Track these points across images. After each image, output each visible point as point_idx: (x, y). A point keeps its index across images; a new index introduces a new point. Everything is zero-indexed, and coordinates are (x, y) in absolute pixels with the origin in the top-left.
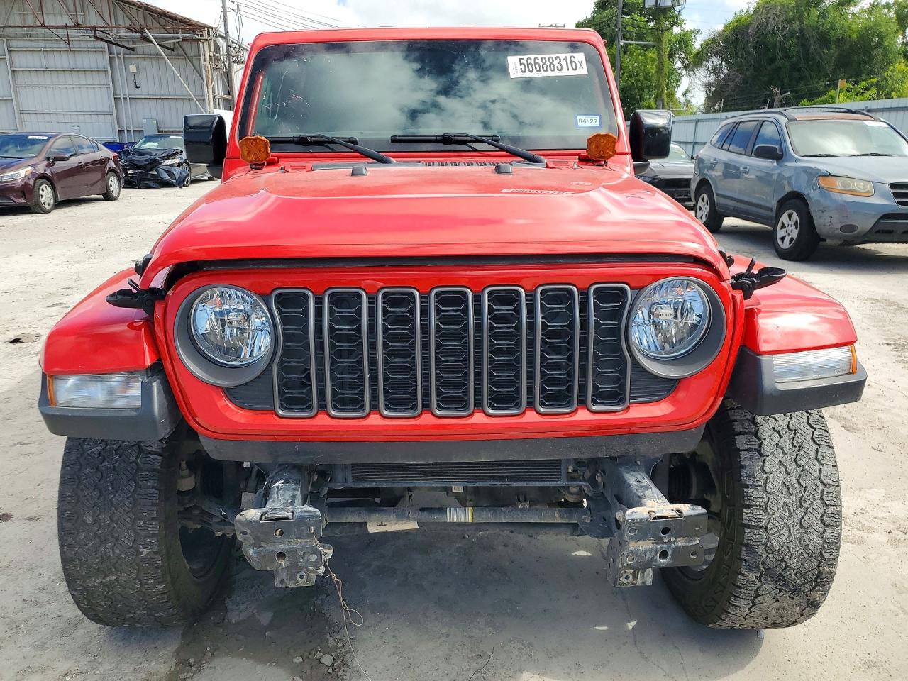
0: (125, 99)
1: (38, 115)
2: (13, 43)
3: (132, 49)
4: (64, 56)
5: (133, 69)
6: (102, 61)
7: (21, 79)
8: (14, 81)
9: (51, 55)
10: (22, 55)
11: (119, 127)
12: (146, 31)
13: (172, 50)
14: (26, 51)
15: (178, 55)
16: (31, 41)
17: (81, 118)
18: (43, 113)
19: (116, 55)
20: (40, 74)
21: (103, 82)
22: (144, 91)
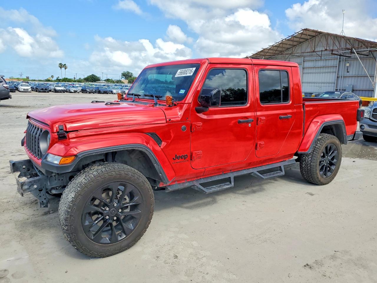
0: (341, 77)
1: (308, 84)
2: (306, 58)
3: (350, 57)
4: (320, 62)
5: (348, 65)
6: (335, 63)
7: (305, 71)
8: (303, 71)
9: (317, 61)
10: (308, 62)
11: (336, 88)
12: (353, 49)
13: (368, 55)
14: (309, 61)
15: (370, 58)
16: (312, 57)
17: (323, 85)
18: (310, 83)
19: (342, 60)
20: (312, 69)
21: (334, 71)
22: (350, 74)
